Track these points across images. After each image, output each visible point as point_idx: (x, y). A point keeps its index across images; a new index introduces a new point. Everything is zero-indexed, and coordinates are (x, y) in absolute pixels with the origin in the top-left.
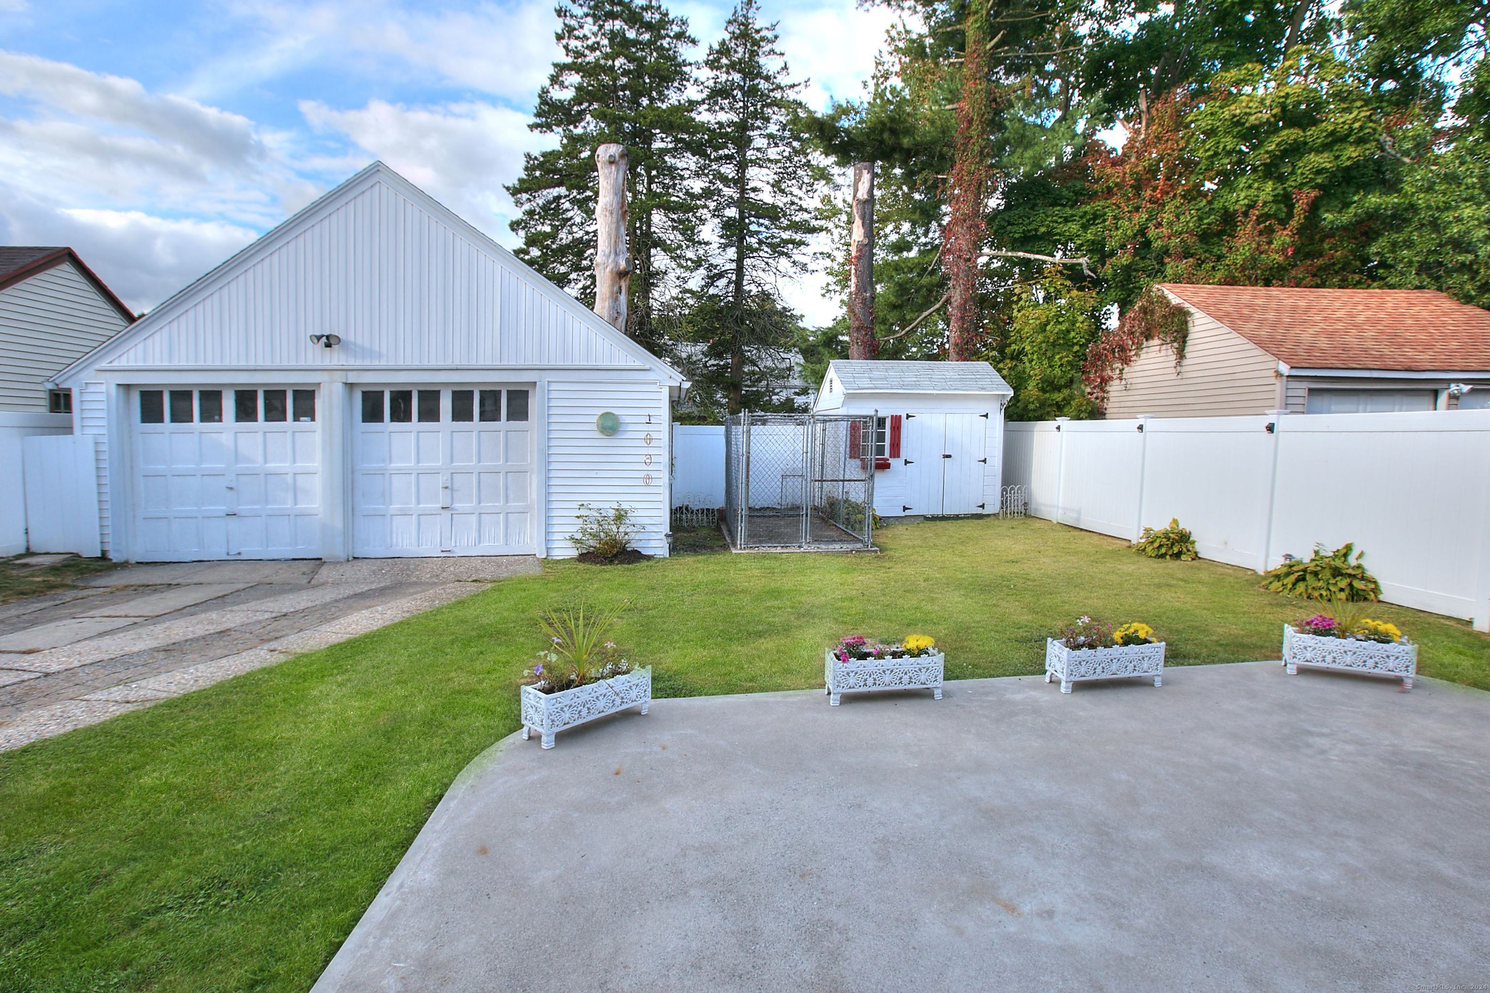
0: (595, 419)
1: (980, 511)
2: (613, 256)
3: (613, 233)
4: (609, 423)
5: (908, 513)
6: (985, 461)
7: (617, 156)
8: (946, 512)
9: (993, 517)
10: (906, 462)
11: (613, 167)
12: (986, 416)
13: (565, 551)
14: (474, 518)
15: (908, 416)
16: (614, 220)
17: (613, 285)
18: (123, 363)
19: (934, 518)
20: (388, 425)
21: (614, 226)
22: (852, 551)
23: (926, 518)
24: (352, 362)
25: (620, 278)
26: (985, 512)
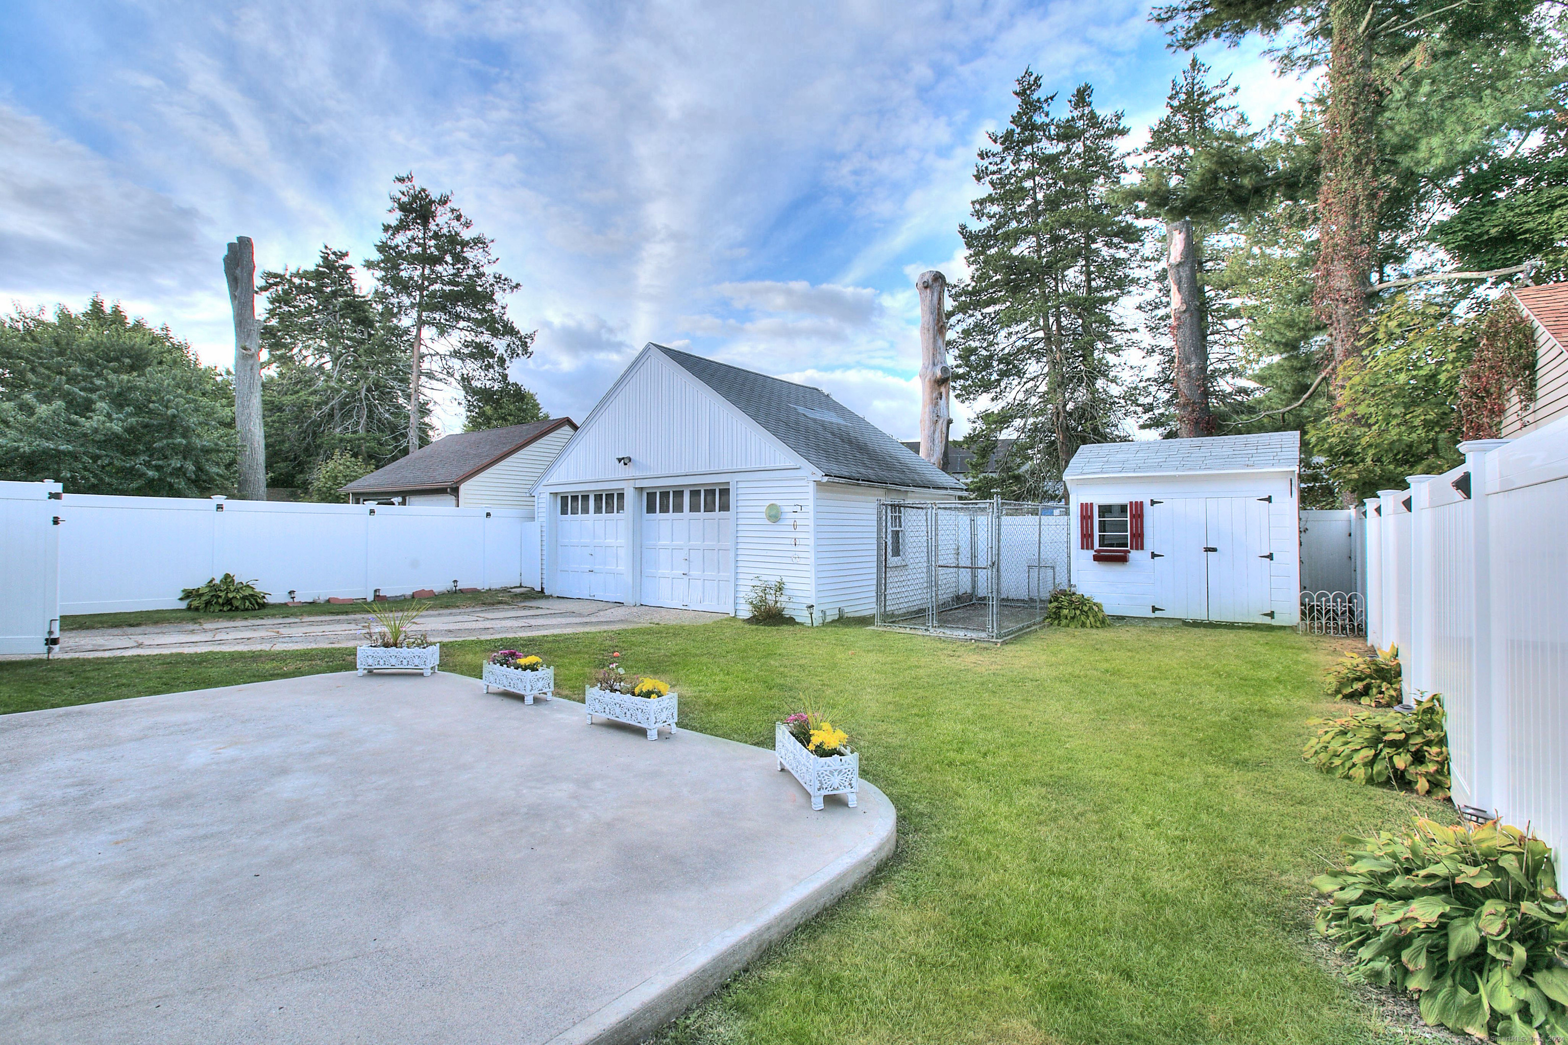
0: (764, 509)
1: (1267, 620)
2: (930, 367)
3: (931, 347)
4: (773, 513)
5: (1158, 614)
6: (1270, 557)
7: (930, 281)
8: (1214, 618)
9: (1289, 631)
10: (1154, 555)
11: (928, 291)
12: (1269, 499)
13: (746, 612)
14: (700, 583)
15: (1153, 503)
16: (931, 336)
17: (932, 393)
18: (551, 481)
19: (1196, 624)
20: (658, 515)
21: (932, 340)
22: (971, 639)
23: (1185, 623)
24: (638, 474)
25: (939, 386)
26: (1274, 622)
